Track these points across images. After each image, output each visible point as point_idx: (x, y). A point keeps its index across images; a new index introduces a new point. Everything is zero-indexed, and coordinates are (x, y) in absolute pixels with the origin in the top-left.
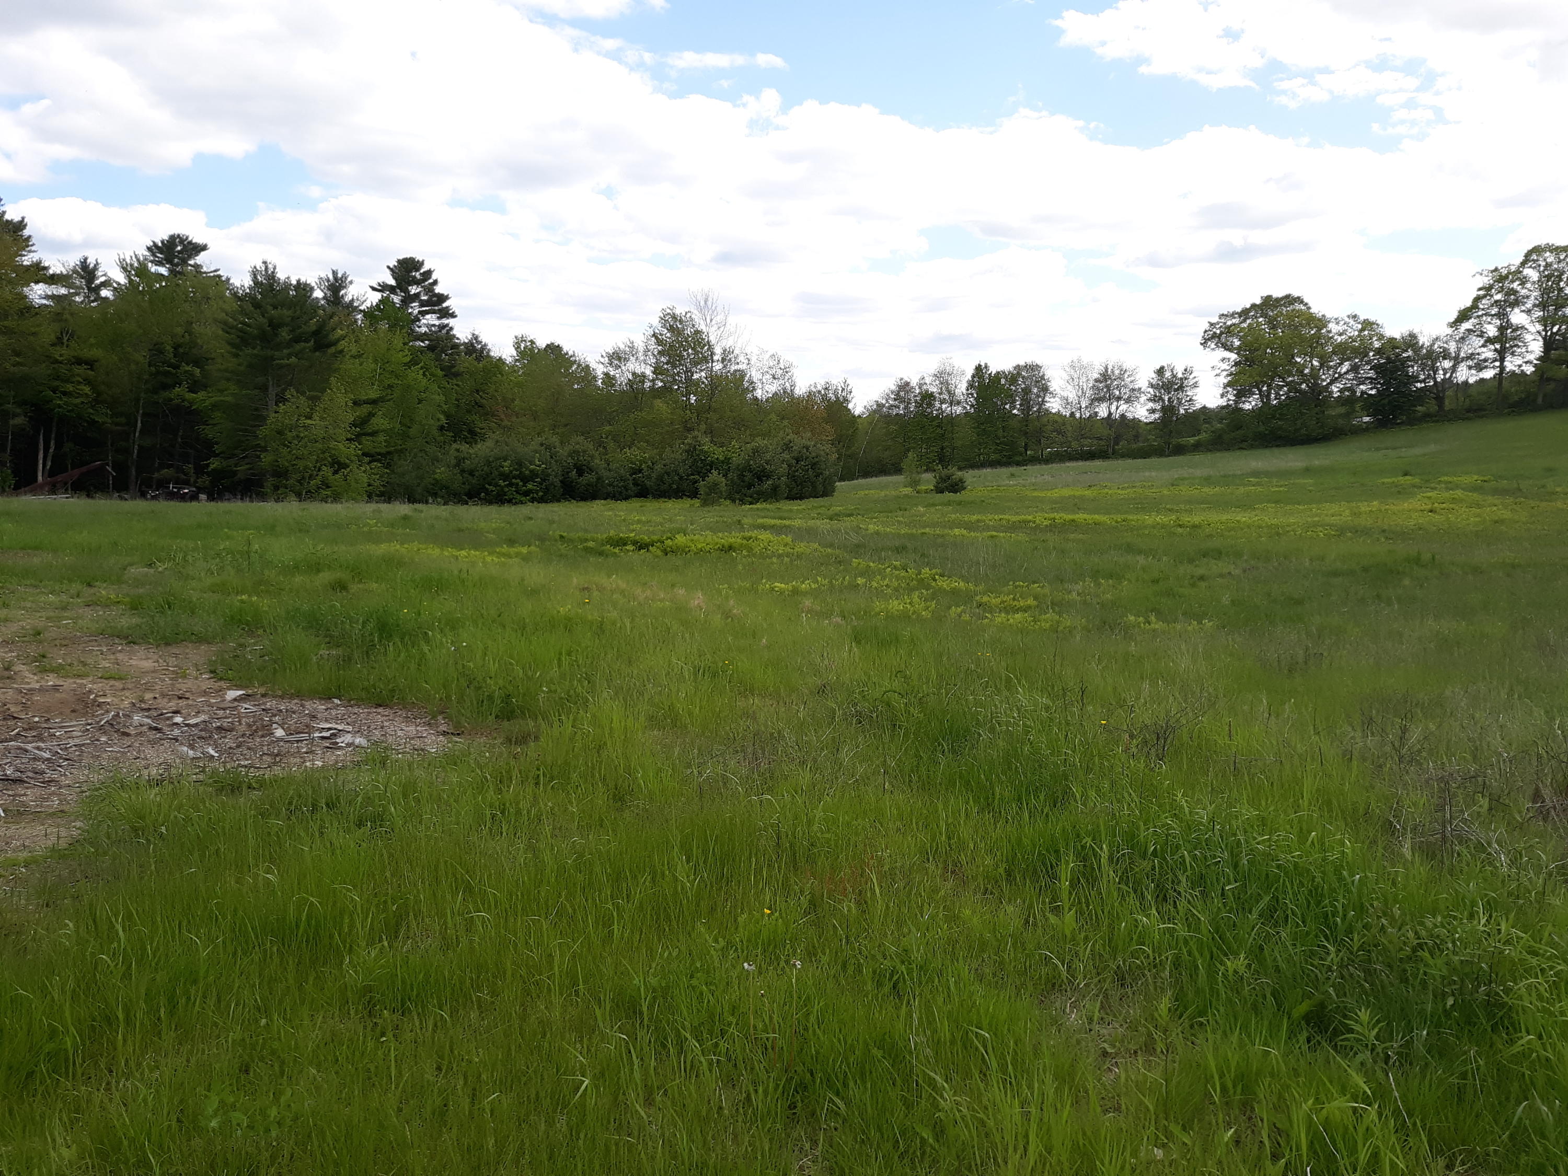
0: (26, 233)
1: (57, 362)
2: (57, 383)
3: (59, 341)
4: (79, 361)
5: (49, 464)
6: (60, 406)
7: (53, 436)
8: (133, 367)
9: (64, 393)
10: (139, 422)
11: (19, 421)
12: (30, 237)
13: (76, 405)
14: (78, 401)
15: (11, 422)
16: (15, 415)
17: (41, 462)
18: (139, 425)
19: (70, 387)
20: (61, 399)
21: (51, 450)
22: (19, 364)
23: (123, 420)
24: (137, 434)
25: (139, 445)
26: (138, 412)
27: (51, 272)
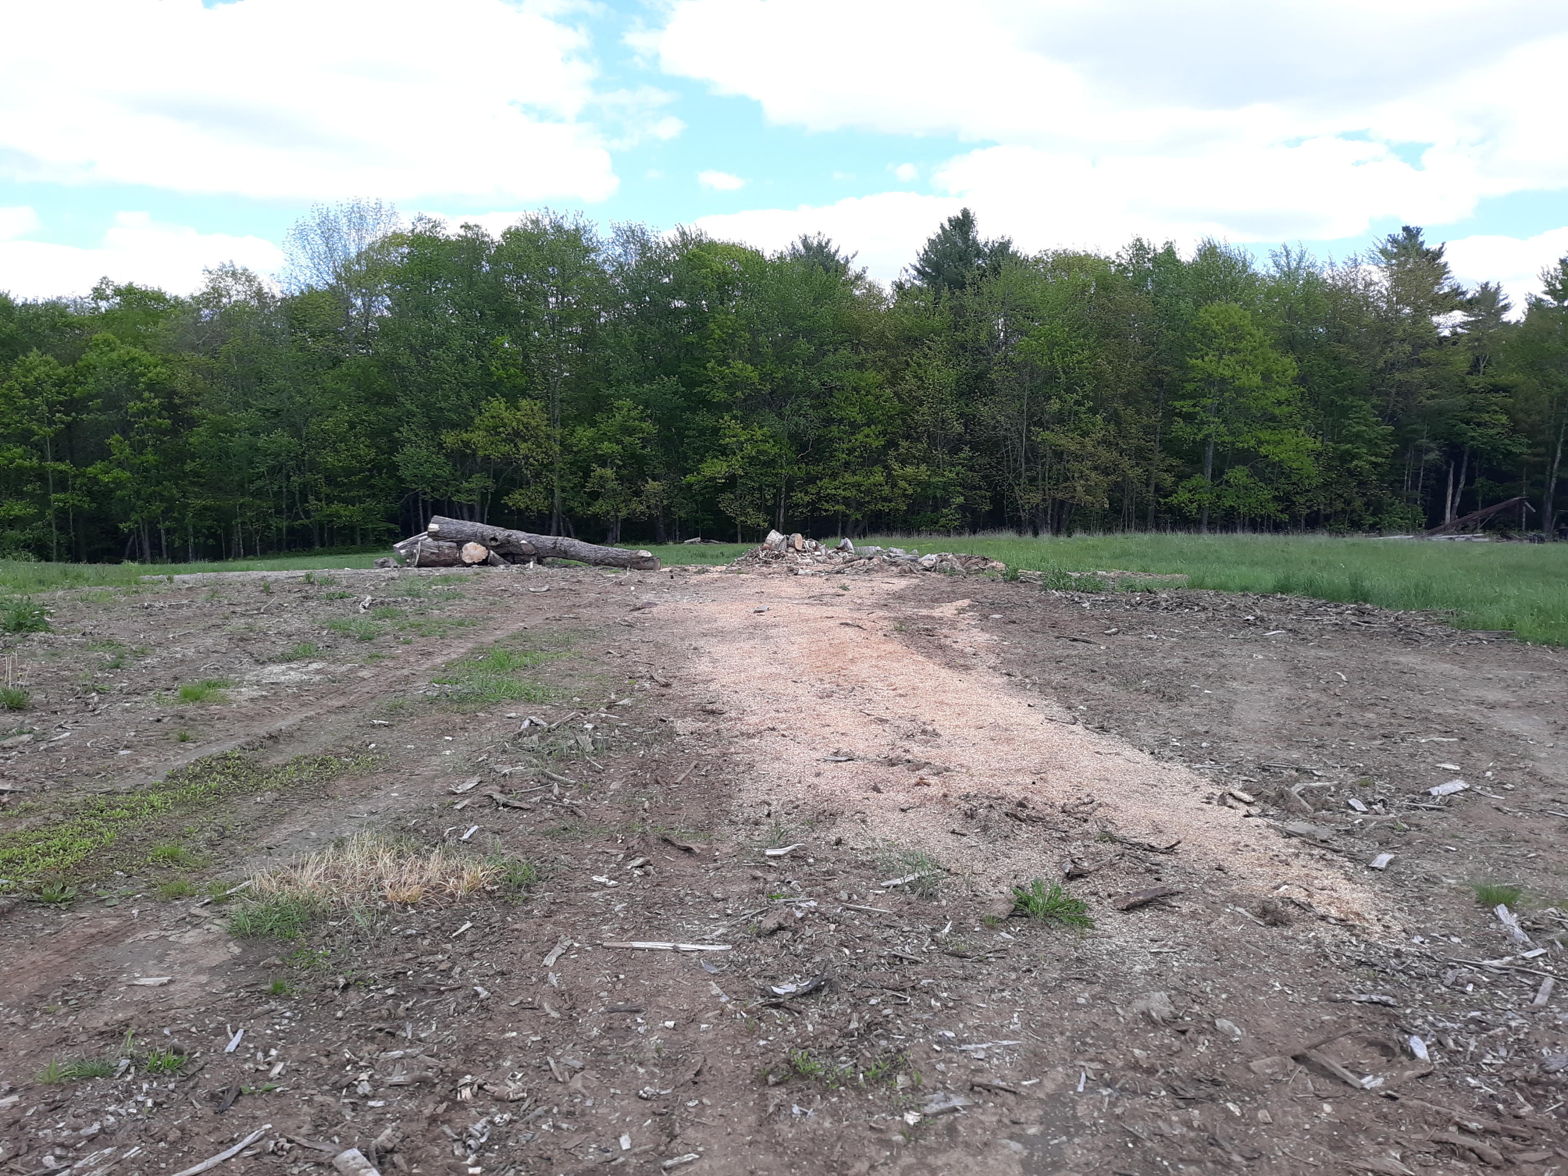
0: (1442, 260)
1: (1471, 391)
2: (1472, 414)
3: (1474, 368)
4: (1496, 389)
5: (1458, 500)
6: (1473, 438)
7: (1464, 470)
8: (1557, 389)
9: (1479, 425)
10: (1559, 451)
11: (1433, 456)
12: (1446, 264)
13: (1491, 436)
14: (1492, 432)
15: (1425, 458)
16: (1428, 450)
17: (1450, 498)
18: (1559, 455)
19: (1486, 417)
20: (1475, 431)
21: (1461, 486)
22: (1433, 397)
23: (1542, 450)
24: (1556, 466)
25: (1558, 478)
26: (1558, 440)
27: (1469, 296)
